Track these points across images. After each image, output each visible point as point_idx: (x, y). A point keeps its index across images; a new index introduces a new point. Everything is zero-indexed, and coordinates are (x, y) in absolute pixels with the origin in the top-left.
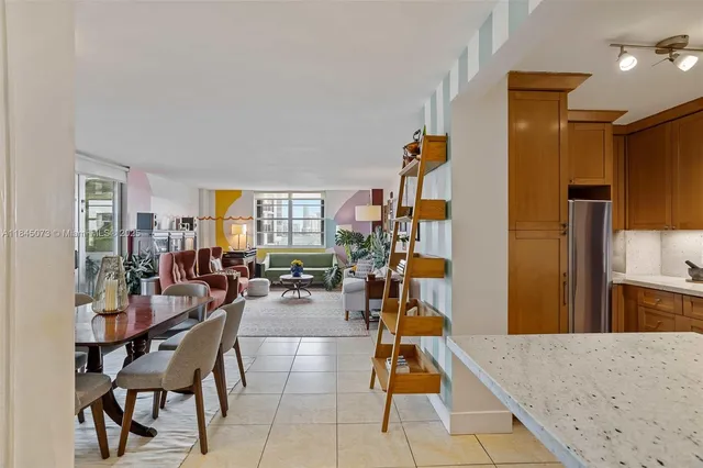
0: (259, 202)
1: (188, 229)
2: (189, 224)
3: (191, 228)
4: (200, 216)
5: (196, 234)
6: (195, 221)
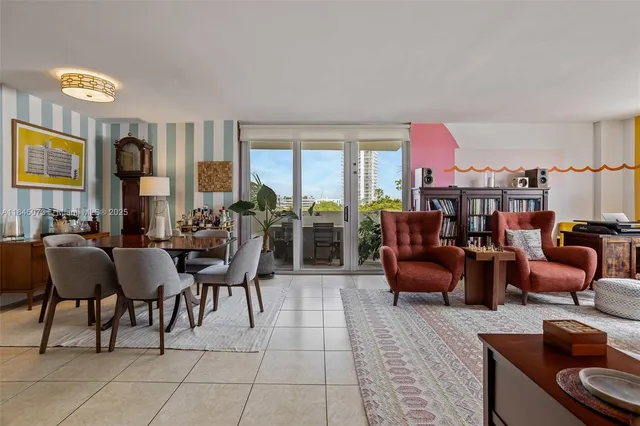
1: (527, 186)
2: (527, 179)
3: (533, 184)
4: (594, 165)
5: (545, 192)
6: (543, 173)
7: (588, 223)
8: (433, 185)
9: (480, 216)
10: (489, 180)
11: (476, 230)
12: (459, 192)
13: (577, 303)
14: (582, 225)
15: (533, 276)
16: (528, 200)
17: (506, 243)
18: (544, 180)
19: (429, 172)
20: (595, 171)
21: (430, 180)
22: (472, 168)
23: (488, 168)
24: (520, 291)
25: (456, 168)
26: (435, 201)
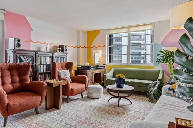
0: (110, 36)
1: (61, 52)
2: (61, 49)
3: (63, 51)
4: (78, 46)
5: (66, 55)
6: (66, 47)
7: (81, 66)
8: (21, 48)
9: (43, 65)
10: (47, 48)
11: (42, 72)
12: (34, 53)
13: (82, 97)
14: (80, 67)
15: (72, 90)
16: (61, 57)
17: (59, 77)
18: (66, 50)
19: (19, 41)
20: (78, 48)
21: (19, 45)
22: (38, 42)
23: (45, 43)
24: (66, 97)
25: (31, 40)
26: (22, 57)
